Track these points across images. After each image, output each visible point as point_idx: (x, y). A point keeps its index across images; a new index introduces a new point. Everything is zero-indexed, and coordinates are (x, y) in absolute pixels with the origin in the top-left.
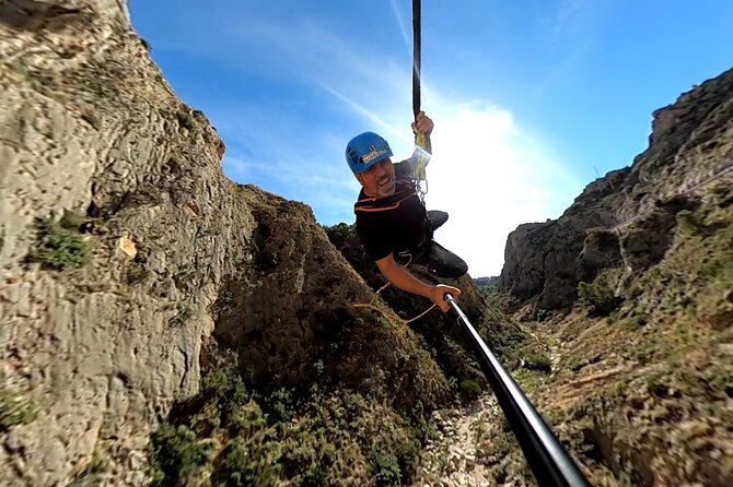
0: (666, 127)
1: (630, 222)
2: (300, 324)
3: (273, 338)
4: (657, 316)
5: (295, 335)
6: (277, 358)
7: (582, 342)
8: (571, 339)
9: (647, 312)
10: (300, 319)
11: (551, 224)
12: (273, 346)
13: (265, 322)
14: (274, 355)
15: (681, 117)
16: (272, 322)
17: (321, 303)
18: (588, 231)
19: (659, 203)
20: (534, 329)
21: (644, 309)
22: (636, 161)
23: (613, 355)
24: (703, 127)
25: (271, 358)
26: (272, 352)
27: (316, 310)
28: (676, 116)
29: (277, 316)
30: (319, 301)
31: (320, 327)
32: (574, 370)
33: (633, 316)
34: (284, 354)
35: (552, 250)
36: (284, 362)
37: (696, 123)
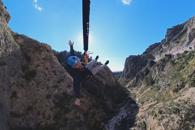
0: (169, 34)
1: (159, 59)
2: (48, 101)
3: (38, 109)
4: (162, 88)
5: (47, 106)
6: (41, 117)
7: (144, 94)
8: (142, 93)
9: (160, 86)
10: (48, 99)
11: (139, 56)
12: (39, 112)
13: (33, 103)
14: (40, 115)
15: (173, 32)
16: (36, 102)
17: (56, 91)
18: (148, 60)
19: (166, 55)
20: (132, 90)
21: (160, 85)
22: (162, 41)
23: (152, 99)
24: (176, 36)
25: (38, 117)
26: (39, 114)
27: (54, 94)
28: (171, 32)
29: (38, 100)
30: (55, 90)
31: (57, 101)
32: (142, 104)
33: (157, 87)
34: (44, 114)
35: (139, 65)
36: (44, 117)
37: (175, 35)
